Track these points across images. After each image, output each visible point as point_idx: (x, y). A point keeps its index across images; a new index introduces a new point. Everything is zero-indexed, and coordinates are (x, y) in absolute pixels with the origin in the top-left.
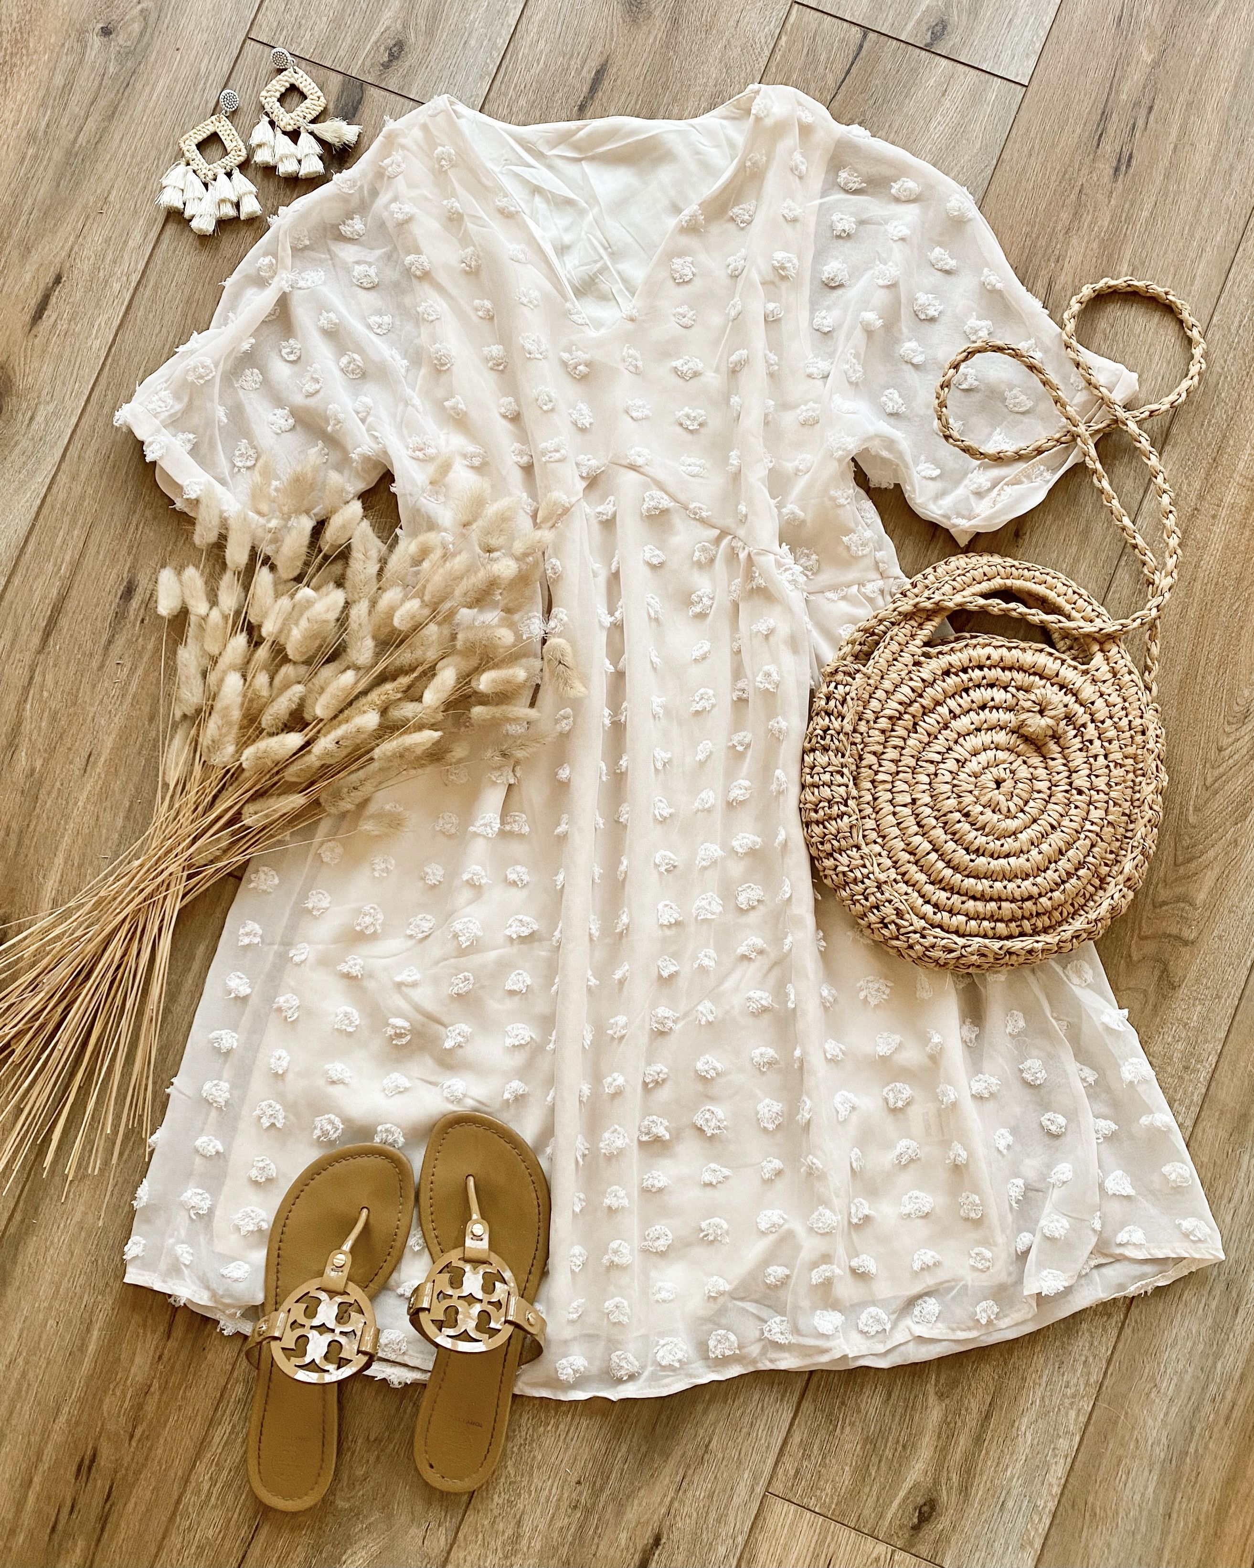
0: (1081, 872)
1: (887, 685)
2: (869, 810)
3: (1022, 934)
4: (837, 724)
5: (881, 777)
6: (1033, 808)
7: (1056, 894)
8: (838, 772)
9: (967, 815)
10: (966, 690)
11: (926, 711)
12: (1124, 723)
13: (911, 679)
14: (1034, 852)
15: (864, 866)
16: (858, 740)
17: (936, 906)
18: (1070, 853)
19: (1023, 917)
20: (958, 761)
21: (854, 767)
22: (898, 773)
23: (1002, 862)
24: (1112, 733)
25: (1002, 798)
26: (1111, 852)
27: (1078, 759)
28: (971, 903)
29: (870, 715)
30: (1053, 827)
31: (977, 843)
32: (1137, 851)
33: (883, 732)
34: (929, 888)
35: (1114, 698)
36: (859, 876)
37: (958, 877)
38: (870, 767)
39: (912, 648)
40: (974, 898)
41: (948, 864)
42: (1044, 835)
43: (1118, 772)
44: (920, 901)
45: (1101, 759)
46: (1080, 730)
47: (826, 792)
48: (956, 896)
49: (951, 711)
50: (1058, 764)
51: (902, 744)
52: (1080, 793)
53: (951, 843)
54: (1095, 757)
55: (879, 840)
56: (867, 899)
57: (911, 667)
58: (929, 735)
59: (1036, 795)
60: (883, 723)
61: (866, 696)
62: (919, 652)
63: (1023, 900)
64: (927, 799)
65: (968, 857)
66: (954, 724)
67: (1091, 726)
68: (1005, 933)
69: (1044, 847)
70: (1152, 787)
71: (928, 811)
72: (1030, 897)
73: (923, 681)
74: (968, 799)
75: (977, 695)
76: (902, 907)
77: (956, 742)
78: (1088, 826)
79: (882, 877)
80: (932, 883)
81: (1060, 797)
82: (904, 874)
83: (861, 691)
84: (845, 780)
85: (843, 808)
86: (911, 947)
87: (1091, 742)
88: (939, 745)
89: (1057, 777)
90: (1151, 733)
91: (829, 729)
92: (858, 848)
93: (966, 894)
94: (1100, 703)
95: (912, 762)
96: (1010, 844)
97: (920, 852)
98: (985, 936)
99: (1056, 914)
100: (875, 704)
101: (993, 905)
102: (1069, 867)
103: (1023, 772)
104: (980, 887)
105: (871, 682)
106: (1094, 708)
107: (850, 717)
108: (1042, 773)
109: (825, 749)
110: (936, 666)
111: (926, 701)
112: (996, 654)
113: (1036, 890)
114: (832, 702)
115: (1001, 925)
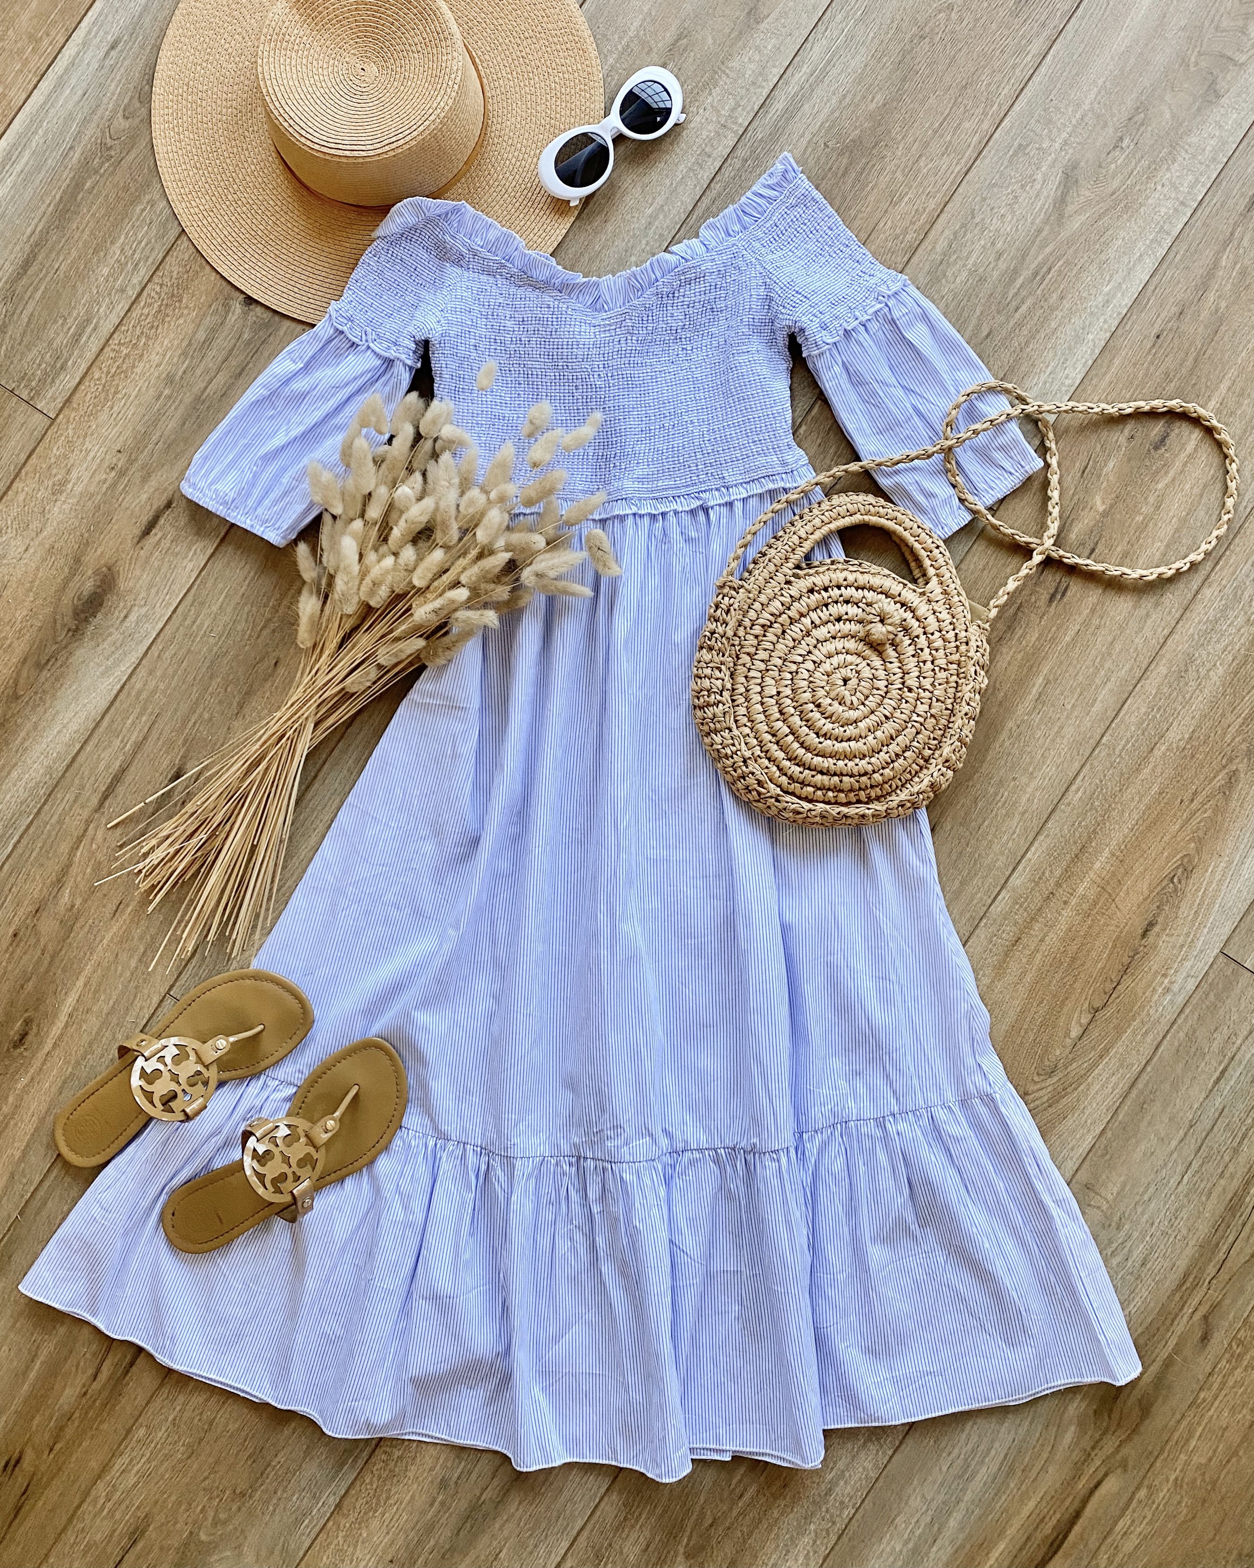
0: (907, 754)
2: (741, 700)
3: (859, 801)
4: (721, 630)
5: (752, 674)
6: (872, 702)
7: (887, 771)
8: (717, 668)
9: (819, 706)
10: (826, 605)
11: (792, 620)
12: (951, 635)
13: (782, 595)
14: (870, 738)
15: (733, 745)
16: (737, 643)
17: (791, 778)
18: (899, 739)
19: (860, 789)
20: (814, 662)
21: (732, 665)
22: (768, 670)
23: (844, 744)
24: (939, 643)
25: (847, 693)
26: (934, 739)
27: (911, 663)
28: (819, 777)
29: (747, 623)
30: (887, 717)
31: (825, 729)
32: (954, 738)
33: (756, 637)
34: (787, 763)
35: (944, 615)
36: (729, 752)
37: (809, 755)
38: (744, 665)
39: (785, 570)
40: (822, 773)
41: (802, 745)
42: (879, 724)
43: (943, 675)
44: (778, 773)
45: (929, 664)
46: (913, 640)
47: (706, 683)
48: (807, 772)
49: (812, 622)
50: (894, 667)
51: (772, 647)
52: (910, 690)
53: (805, 728)
54: (924, 662)
55: (749, 724)
56: (735, 771)
57: (783, 585)
58: (794, 640)
59: (875, 692)
60: (758, 630)
61: (746, 607)
62: (790, 573)
63: (860, 775)
64: (788, 691)
65: (817, 740)
66: (815, 633)
67: (923, 637)
68: (844, 801)
69: (879, 734)
70: (969, 687)
71: (788, 702)
72: (866, 774)
73: (791, 597)
74: (821, 693)
75: (834, 610)
76: (762, 778)
77: (815, 647)
78: (915, 717)
79: (748, 754)
80: (789, 760)
81: (894, 693)
82: (767, 752)
83: (742, 603)
84: (722, 675)
85: (718, 697)
86: (768, 808)
87: (922, 650)
88: (802, 649)
89: (893, 678)
90: (973, 644)
91: (714, 632)
92: (730, 730)
93: (815, 770)
95: (779, 662)
96: (851, 731)
97: (780, 734)
98: (828, 803)
99: (886, 786)
100: (752, 614)
101: (836, 778)
102: (898, 750)
103: (867, 673)
104: (826, 765)
105: (751, 595)
106: (926, 622)
107: (732, 624)
108: (881, 674)
109: (711, 649)
110: (803, 585)
111: (793, 613)
112: (851, 578)
113: (870, 768)
114: (719, 611)
115: (842, 795)
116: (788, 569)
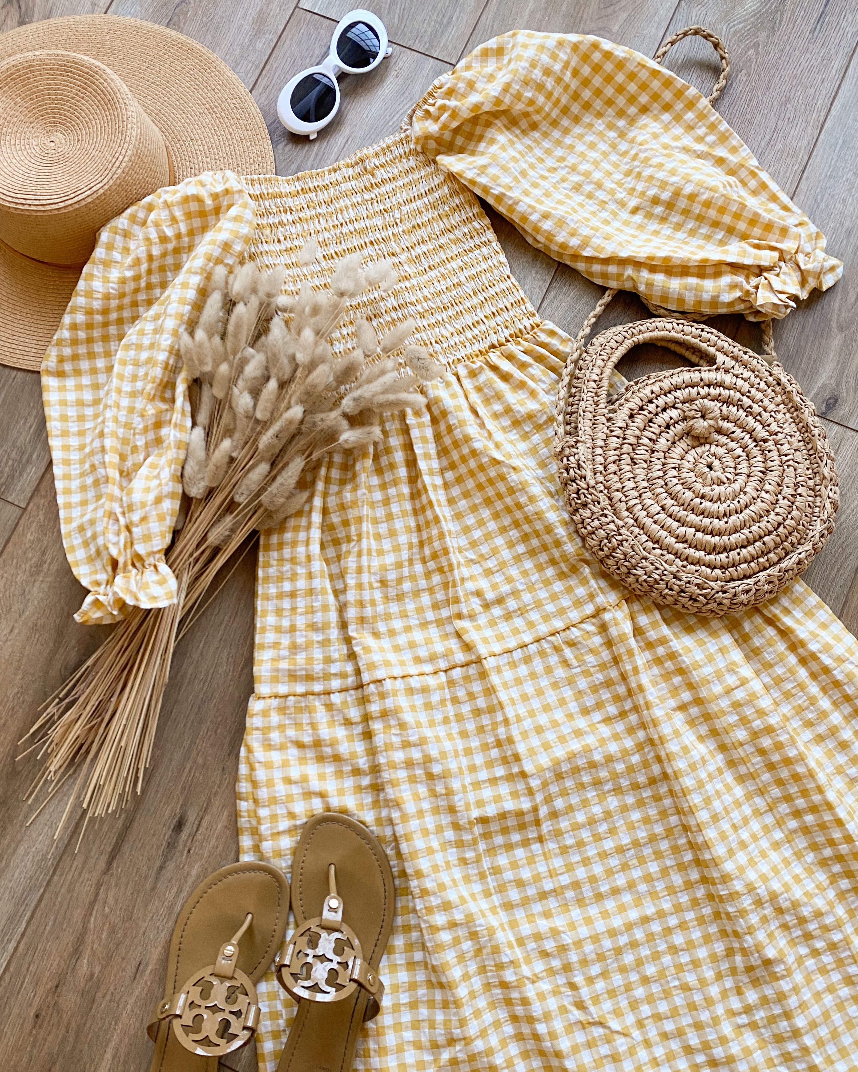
0: (799, 491)
1: (599, 442)
2: (637, 530)
3: (786, 554)
4: (583, 484)
5: (631, 503)
6: (742, 468)
7: (794, 514)
8: (601, 515)
9: (703, 497)
10: (651, 420)
11: (634, 447)
12: (763, 385)
13: (612, 431)
14: (762, 494)
15: (657, 569)
18: (786, 481)
19: (782, 541)
20: (674, 468)
21: (610, 507)
22: (640, 495)
23: (746, 512)
25: (718, 474)
26: (809, 468)
28: (744, 551)
29: (600, 468)
30: (763, 472)
31: (721, 510)
33: (615, 473)
34: (709, 558)
35: (746, 374)
36: (657, 577)
37: (725, 538)
38: (620, 501)
39: (600, 411)
40: (744, 546)
41: (712, 534)
42: (762, 481)
44: (709, 571)
46: (738, 404)
47: (601, 533)
48: (731, 553)
49: (650, 440)
50: (738, 433)
51: (631, 475)
52: (765, 441)
53: (705, 520)
54: (759, 415)
55: (656, 546)
56: (671, 590)
57: (608, 424)
58: (646, 462)
59: (738, 460)
60: (613, 468)
61: (590, 456)
62: (606, 411)
63: (776, 529)
64: (670, 501)
65: (722, 522)
66: (657, 447)
67: (744, 399)
68: (776, 559)
69: (767, 488)
71: (676, 508)
73: (620, 428)
74: (697, 486)
75: (660, 420)
76: (699, 581)
77: (666, 457)
78: (784, 458)
79: (673, 569)
80: (710, 553)
81: (754, 451)
82: (687, 559)
83: (585, 454)
84: (610, 518)
85: (619, 538)
86: (720, 604)
87: (750, 407)
88: (656, 465)
89: (744, 441)
90: (784, 380)
91: (579, 490)
92: (645, 558)
93: (737, 547)
94: (739, 382)
95: (645, 484)
96: (743, 499)
97: (688, 537)
98: (765, 568)
99: (800, 527)
100: (599, 459)
101: (759, 543)
102: (791, 491)
103: (720, 451)
104: (742, 537)
105: (588, 445)
106: (737, 386)
107: (589, 475)
108: (733, 445)
109: (585, 505)
110: (621, 417)
111: (631, 440)
112: (655, 388)
113: (780, 518)
114: (572, 472)
115: (772, 555)
116: (602, 410)
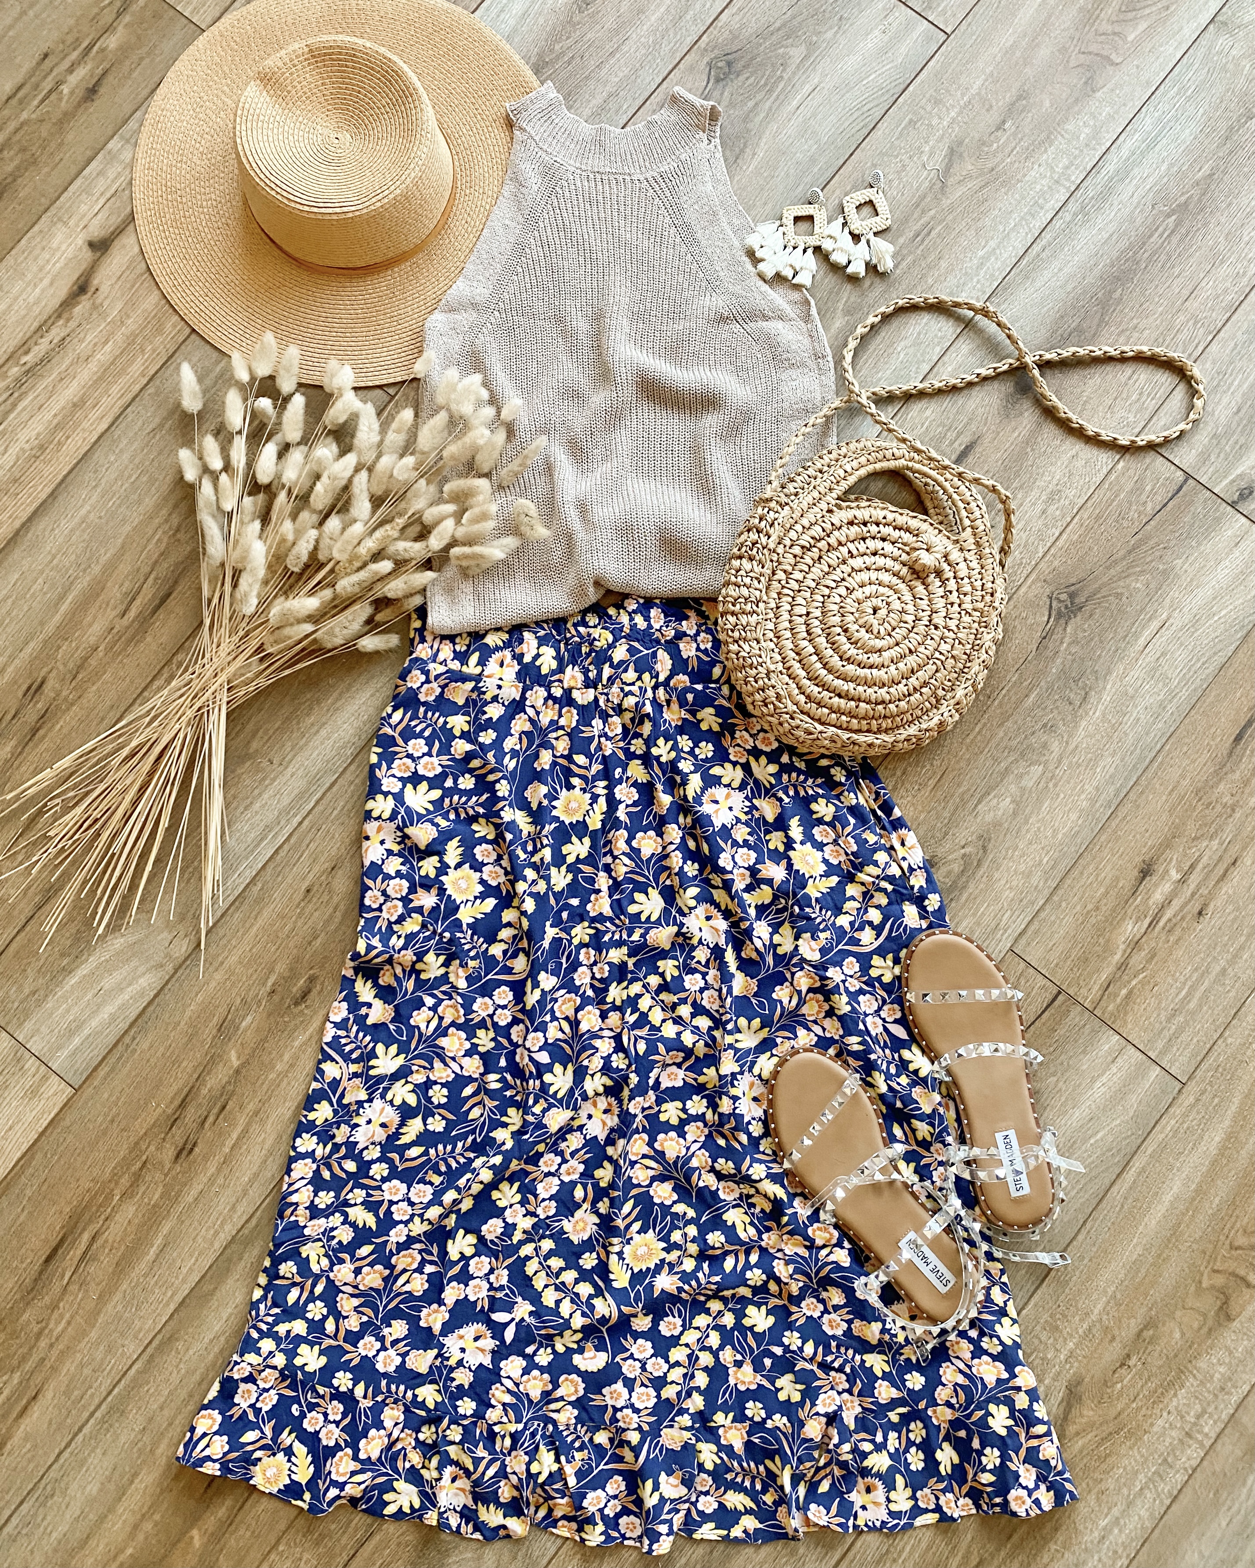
0: (924, 690)
1: (805, 522)
3: (868, 731)
4: (763, 541)
5: (786, 591)
6: (899, 634)
7: (903, 704)
8: (756, 578)
9: (846, 631)
10: (864, 539)
11: (830, 548)
13: (824, 522)
14: (893, 667)
15: (760, 656)
16: (776, 558)
17: (808, 697)
18: (920, 673)
19: (873, 717)
20: (848, 589)
21: (768, 578)
22: (800, 590)
23: (867, 671)
24: (968, 589)
25: (875, 622)
26: (949, 680)
27: (940, 603)
28: (836, 699)
30: (911, 651)
31: (849, 653)
32: (969, 683)
33: (795, 557)
34: (806, 682)
35: (974, 564)
36: (755, 663)
37: (831, 677)
38: (779, 581)
39: (828, 498)
40: (839, 696)
41: (825, 666)
42: (903, 657)
43: (966, 619)
44: (796, 691)
45: (956, 606)
46: (944, 582)
48: (825, 693)
49: (849, 552)
50: (924, 604)
51: (807, 570)
52: (936, 628)
53: (830, 650)
54: (952, 604)
55: (774, 639)
56: (755, 682)
57: (825, 514)
58: (829, 567)
59: (902, 624)
60: (797, 550)
61: (788, 526)
62: (833, 502)
63: (877, 704)
64: (818, 613)
65: (840, 663)
66: (851, 562)
67: (953, 581)
68: (856, 727)
69: (901, 665)
70: (991, 637)
71: (817, 623)
72: (883, 702)
73: (833, 525)
74: (850, 618)
75: (872, 544)
76: (781, 693)
77: (850, 575)
79: (772, 667)
80: (809, 679)
81: (921, 629)
82: (789, 668)
83: (786, 519)
84: (760, 586)
85: (754, 608)
86: (781, 724)
87: (951, 592)
88: (837, 575)
89: (921, 614)
90: (998, 595)
91: (756, 543)
92: (758, 641)
93: (833, 692)
94: (962, 566)
95: (813, 585)
96: (875, 659)
97: (804, 653)
98: (840, 728)
99: (898, 719)
100: (793, 535)
101: (853, 703)
102: (917, 684)
103: (896, 605)
104: (846, 688)
105: (794, 515)
106: (957, 568)
107: (774, 537)
108: (910, 608)
109: (751, 559)
110: (844, 516)
111: (832, 541)
112: (890, 517)
113: (888, 697)
114: (763, 523)
115: (855, 721)
116: (831, 498)
